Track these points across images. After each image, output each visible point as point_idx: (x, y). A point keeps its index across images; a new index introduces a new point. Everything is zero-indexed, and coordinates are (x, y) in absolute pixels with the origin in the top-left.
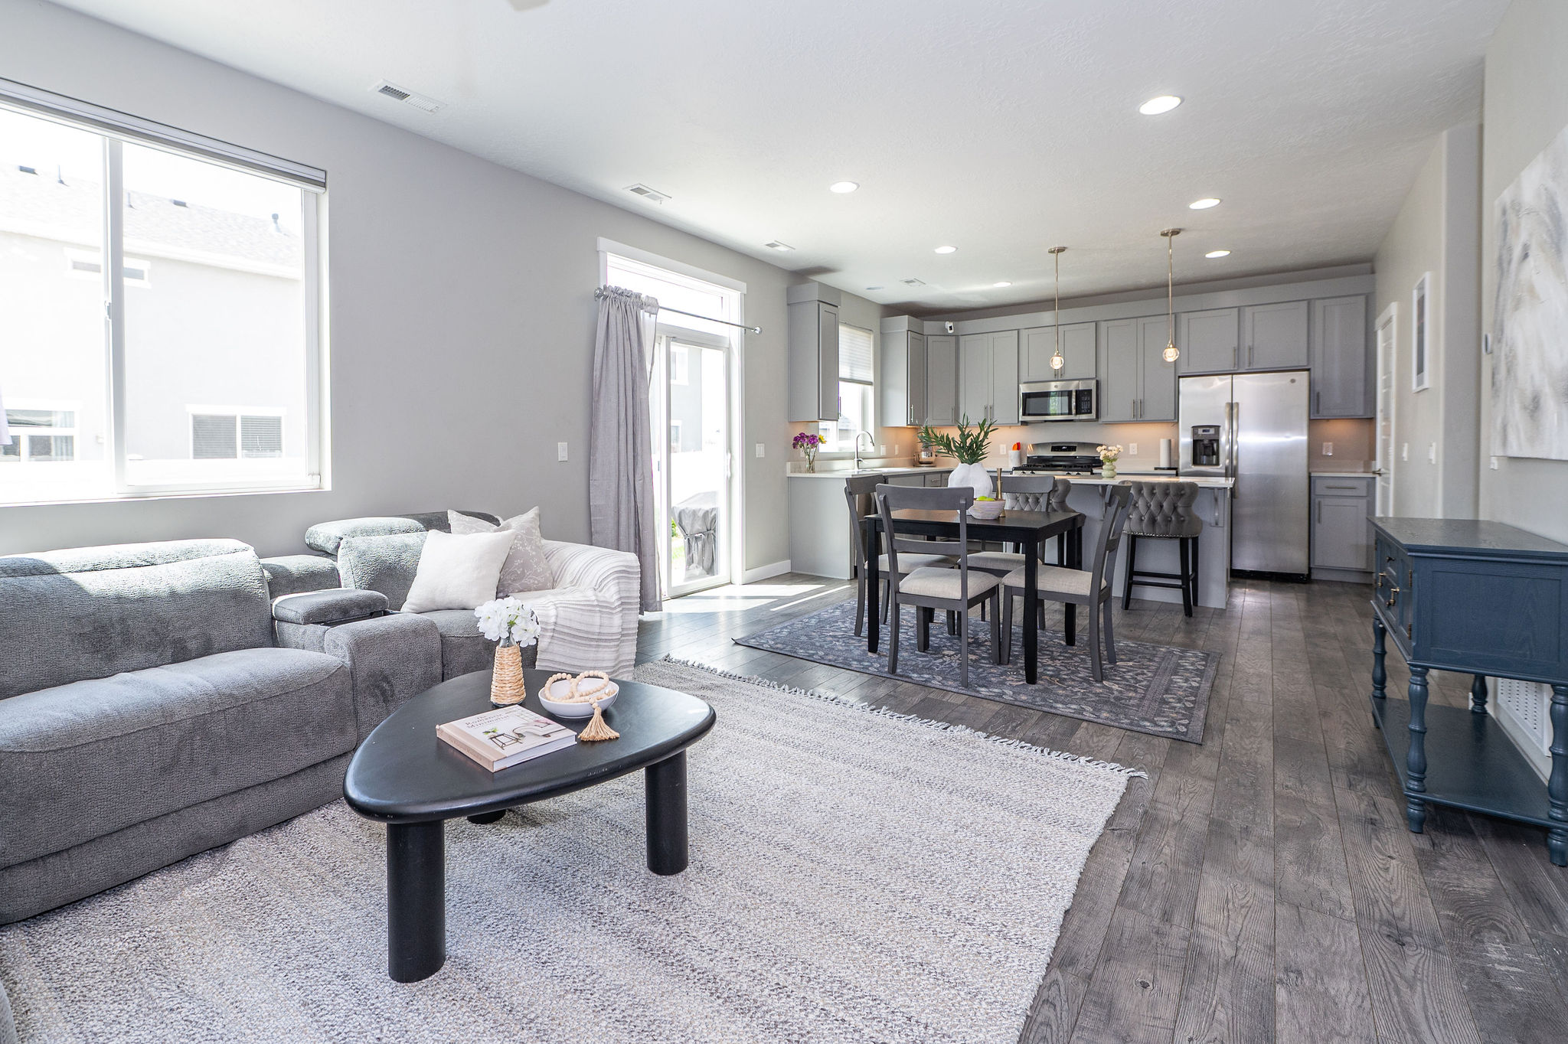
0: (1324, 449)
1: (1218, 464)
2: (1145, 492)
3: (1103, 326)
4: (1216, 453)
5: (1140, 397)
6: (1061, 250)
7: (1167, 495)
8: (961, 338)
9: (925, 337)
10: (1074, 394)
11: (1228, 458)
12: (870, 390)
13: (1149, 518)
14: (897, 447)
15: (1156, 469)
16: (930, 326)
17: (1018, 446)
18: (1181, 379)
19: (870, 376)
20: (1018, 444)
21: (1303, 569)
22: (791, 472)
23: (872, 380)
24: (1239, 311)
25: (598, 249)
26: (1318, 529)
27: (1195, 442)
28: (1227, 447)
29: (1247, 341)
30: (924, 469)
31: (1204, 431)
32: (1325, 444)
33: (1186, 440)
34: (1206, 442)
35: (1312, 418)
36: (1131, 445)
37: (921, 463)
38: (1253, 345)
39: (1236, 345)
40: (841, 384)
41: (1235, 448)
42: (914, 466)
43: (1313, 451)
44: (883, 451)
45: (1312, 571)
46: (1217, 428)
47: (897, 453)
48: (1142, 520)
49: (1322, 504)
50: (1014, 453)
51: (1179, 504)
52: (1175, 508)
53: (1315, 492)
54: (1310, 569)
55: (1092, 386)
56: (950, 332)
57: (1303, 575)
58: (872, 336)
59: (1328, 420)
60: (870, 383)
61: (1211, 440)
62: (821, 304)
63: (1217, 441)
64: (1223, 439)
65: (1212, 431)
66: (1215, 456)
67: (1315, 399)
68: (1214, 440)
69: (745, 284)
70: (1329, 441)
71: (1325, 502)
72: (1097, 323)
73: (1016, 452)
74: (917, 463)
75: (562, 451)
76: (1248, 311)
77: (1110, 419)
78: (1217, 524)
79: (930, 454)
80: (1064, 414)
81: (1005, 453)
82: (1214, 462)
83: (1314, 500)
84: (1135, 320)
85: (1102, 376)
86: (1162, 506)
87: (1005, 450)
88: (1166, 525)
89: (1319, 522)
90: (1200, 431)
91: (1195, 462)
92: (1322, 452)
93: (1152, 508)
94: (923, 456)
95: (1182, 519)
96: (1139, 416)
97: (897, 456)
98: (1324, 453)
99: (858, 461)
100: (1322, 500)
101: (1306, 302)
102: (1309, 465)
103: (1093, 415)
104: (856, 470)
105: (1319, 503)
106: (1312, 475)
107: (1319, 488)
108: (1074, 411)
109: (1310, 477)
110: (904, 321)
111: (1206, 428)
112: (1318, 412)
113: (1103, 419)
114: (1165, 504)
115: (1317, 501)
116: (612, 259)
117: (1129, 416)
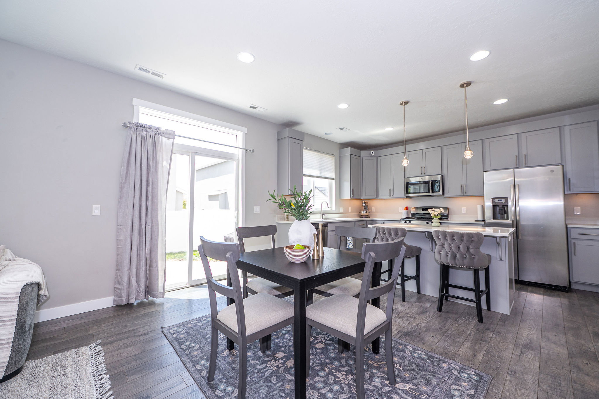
0: (575, 211)
1: (508, 219)
2: (448, 238)
3: (445, 148)
4: (506, 213)
5: (465, 183)
6: (406, 103)
7: (462, 240)
8: (379, 157)
9: (361, 158)
10: (430, 182)
11: (514, 216)
12: (333, 181)
13: (452, 255)
14: (350, 208)
15: (476, 221)
16: (363, 153)
17: (407, 208)
18: (484, 172)
19: (333, 175)
20: (407, 207)
21: (565, 284)
22: (278, 220)
23: (334, 177)
24: (518, 136)
25: (133, 104)
26: (575, 260)
27: (494, 207)
28: (513, 209)
29: (524, 152)
30: (364, 218)
31: (498, 200)
32: (575, 208)
33: (489, 204)
34: (501, 207)
35: (566, 193)
36: (463, 208)
37: (362, 216)
38: (527, 154)
39: (517, 154)
40: (304, 178)
41: (518, 209)
42: (360, 217)
43: (568, 212)
44: (341, 210)
45: (572, 284)
46: (506, 199)
47: (350, 211)
48: (447, 256)
49: (576, 244)
50: (405, 212)
51: (471, 247)
52: (468, 249)
53: (570, 237)
54: (570, 282)
55: (439, 178)
56: (373, 155)
57: (566, 287)
58: (334, 158)
59: (577, 194)
60: (333, 179)
61: (503, 206)
62: (290, 138)
63: (507, 206)
64: (510, 203)
65: (503, 201)
66: (505, 215)
67: (566, 182)
68: (505, 205)
69: (246, 128)
70: (578, 206)
71: (578, 243)
72: (441, 147)
73: (406, 211)
74: (361, 216)
75: (96, 210)
76: (523, 136)
77: (449, 195)
78: (501, 259)
79: (366, 212)
80: (426, 193)
81: (401, 212)
82: (506, 218)
83: (571, 241)
84: (461, 144)
85: (445, 173)
86: (459, 248)
87: (401, 210)
88: (463, 260)
89: (575, 254)
90: (496, 201)
91: (494, 217)
92: (574, 213)
93: (453, 248)
94: (363, 213)
95: (473, 256)
96: (465, 193)
97: (350, 212)
98: (575, 213)
99: (322, 215)
100: (576, 241)
101: (558, 128)
102: (565, 221)
103: (441, 193)
104: (321, 219)
105: (574, 243)
106: (569, 226)
107: (573, 234)
108: (431, 191)
109: (567, 228)
110: (348, 150)
111: (500, 199)
112: (570, 190)
113: (446, 195)
114: (461, 246)
115: (573, 241)
116: (142, 109)
117: (459, 193)
